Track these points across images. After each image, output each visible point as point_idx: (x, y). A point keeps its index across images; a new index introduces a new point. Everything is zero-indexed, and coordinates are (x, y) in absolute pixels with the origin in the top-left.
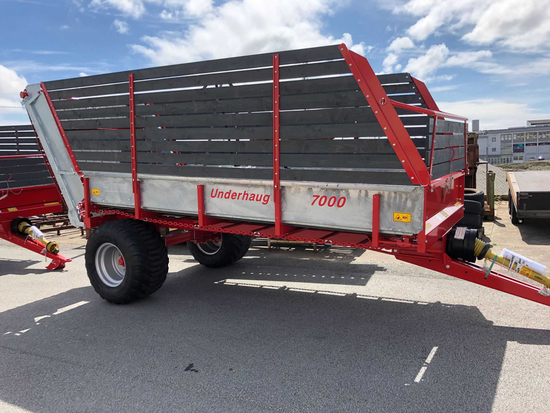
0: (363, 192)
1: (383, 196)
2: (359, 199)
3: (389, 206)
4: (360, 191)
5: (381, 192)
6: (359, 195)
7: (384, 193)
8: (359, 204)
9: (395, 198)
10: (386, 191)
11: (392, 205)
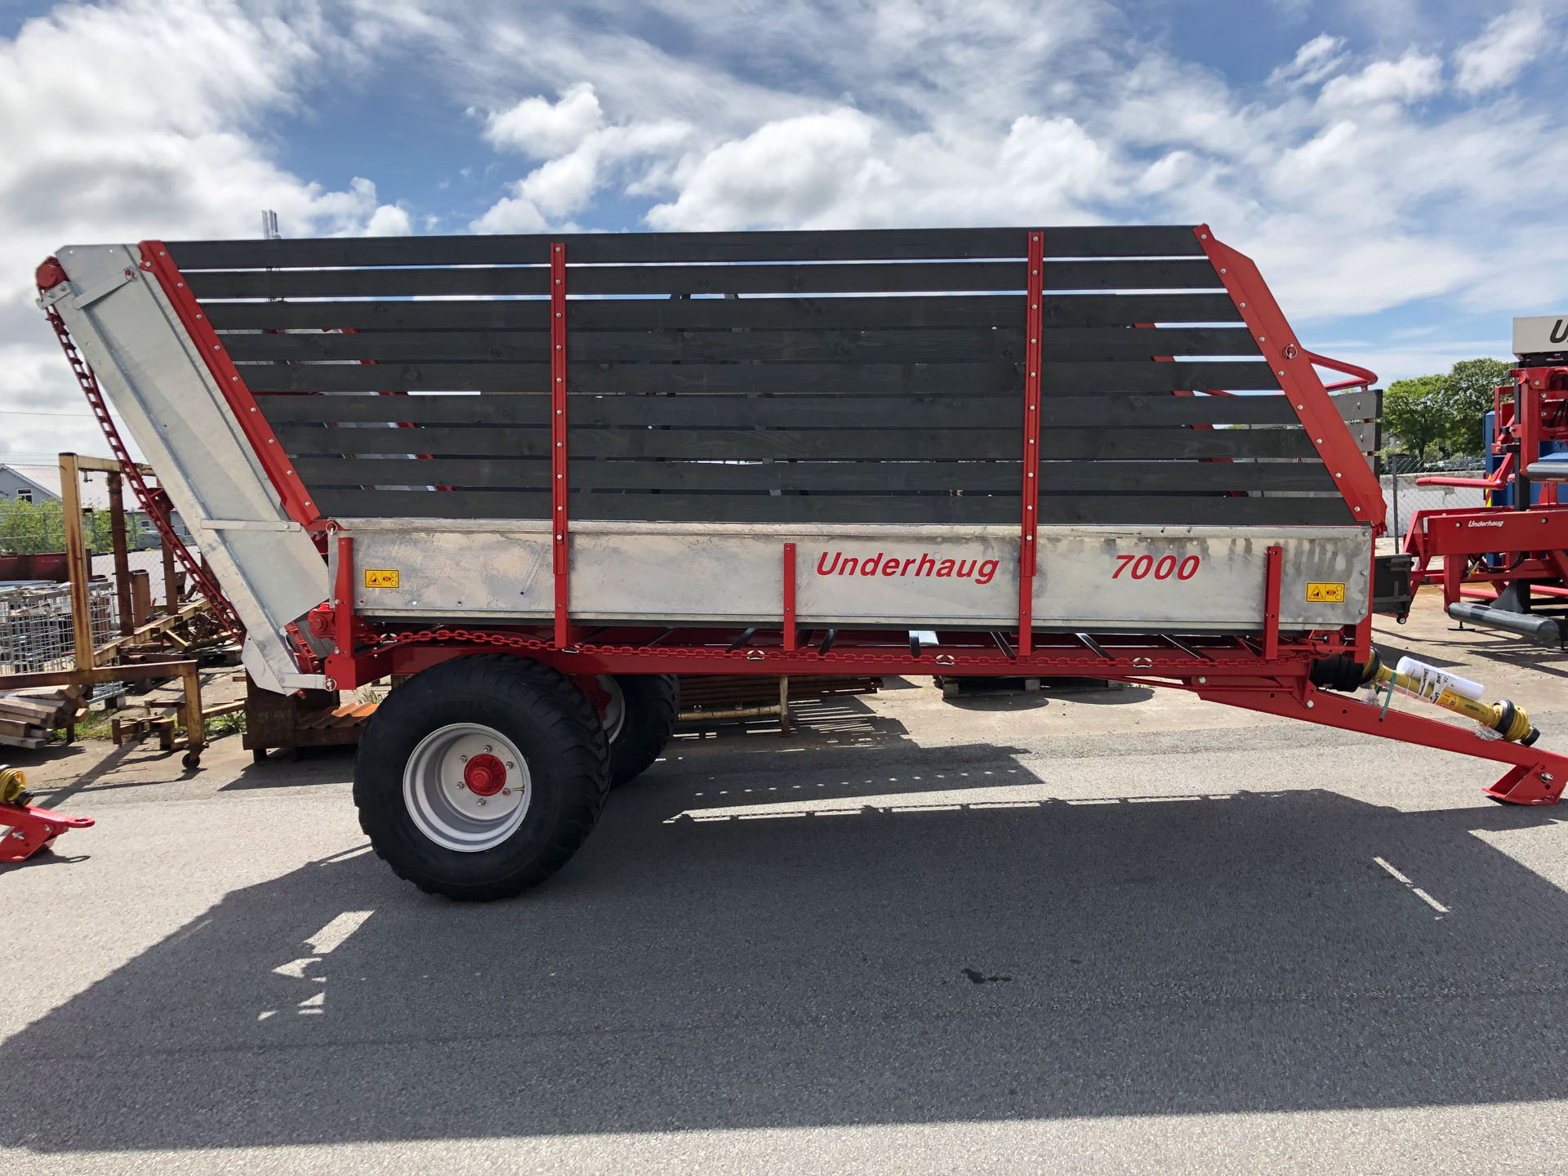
0: (1241, 543)
1: (1287, 551)
2: (1231, 559)
3: (1298, 570)
4: (1234, 541)
5: (1282, 542)
6: (1232, 551)
7: (1287, 543)
8: (1231, 570)
9: (1311, 552)
10: (1292, 537)
11: (1303, 568)
